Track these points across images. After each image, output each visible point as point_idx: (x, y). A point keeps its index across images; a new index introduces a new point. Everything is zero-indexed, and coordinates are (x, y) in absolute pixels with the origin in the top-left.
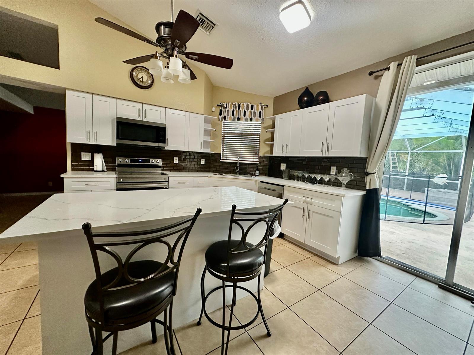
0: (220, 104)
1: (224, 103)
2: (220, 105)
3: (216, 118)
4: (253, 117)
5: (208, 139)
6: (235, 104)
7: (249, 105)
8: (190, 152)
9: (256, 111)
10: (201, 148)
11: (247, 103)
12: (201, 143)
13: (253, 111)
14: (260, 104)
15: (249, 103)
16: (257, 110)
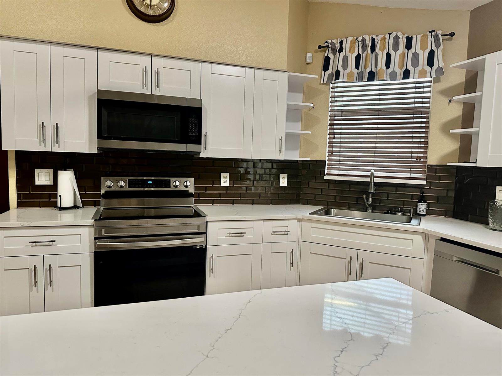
0: (326, 44)
1: (334, 41)
2: (325, 47)
3: (317, 77)
4: (410, 68)
5: (297, 128)
6: (364, 40)
7: (401, 37)
8: (255, 161)
9: (419, 51)
10: (280, 151)
11: (394, 34)
12: (281, 140)
13: (413, 50)
14: (431, 32)
15: (399, 34)
16: (423, 48)
